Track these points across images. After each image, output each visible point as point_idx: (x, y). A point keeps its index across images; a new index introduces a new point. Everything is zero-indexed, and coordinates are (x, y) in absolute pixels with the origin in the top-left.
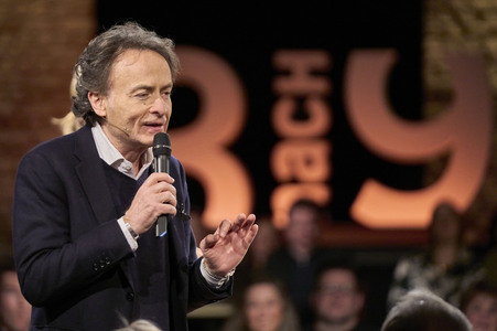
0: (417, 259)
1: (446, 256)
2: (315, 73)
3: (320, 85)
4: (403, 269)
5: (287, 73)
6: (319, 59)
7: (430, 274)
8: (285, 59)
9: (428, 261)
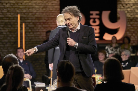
0: (109, 46)
1: (114, 45)
2: (97, 14)
3: (98, 17)
4: (107, 48)
5: (92, 14)
6: (98, 12)
7: (111, 48)
8: (91, 12)
9: (111, 46)
